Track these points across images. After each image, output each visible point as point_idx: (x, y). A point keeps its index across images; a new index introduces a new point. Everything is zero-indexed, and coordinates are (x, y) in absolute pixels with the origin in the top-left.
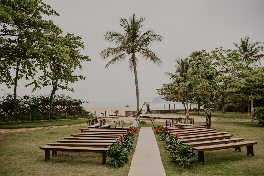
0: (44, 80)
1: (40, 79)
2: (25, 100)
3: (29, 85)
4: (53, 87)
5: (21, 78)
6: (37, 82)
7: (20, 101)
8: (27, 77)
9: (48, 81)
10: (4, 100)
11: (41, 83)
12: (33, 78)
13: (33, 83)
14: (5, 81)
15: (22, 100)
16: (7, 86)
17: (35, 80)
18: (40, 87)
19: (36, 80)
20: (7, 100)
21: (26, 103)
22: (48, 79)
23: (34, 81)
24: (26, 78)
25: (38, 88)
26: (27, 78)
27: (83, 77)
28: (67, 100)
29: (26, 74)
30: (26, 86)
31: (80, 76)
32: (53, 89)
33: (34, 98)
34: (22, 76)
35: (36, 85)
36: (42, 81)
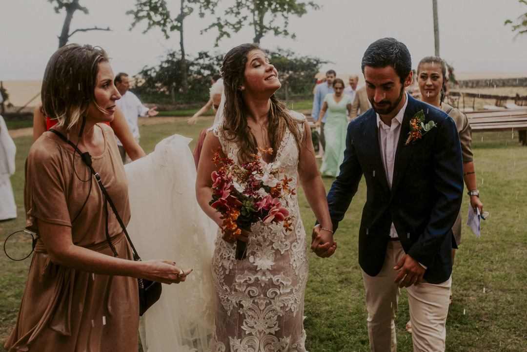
0: (236, 16)
1: (227, 13)
2: (201, 61)
3: (206, 30)
4: (256, 31)
5: (189, 14)
6: (223, 24)
7: (192, 64)
8: (201, 11)
9: (245, 18)
10: (162, 62)
11: (231, 24)
12: (213, 12)
13: (214, 25)
14: (159, 23)
15: (196, 62)
16: (163, 33)
17: (218, 17)
18: (228, 35)
19: (219, 19)
20: (168, 62)
21: (204, 68)
22: (244, 12)
23: (216, 22)
24: (200, 14)
25: (225, 36)
26: (202, 15)
27: (318, 6)
28: (289, 58)
29: (198, 5)
30: (201, 31)
31: (311, 4)
32: (256, 35)
33: (218, 57)
34: (191, 10)
35: (222, 31)
36: (233, 19)
